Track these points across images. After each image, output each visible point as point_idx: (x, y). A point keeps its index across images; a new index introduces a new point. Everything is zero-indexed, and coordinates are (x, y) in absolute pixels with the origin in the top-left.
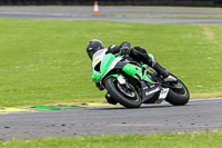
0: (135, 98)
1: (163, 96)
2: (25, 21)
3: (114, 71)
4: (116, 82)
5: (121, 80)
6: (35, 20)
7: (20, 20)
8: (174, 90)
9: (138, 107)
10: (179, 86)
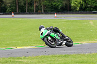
0: (54, 44)
1: (64, 43)
2: (33, 19)
3: (47, 35)
4: (48, 39)
5: (49, 38)
6: (37, 19)
7: (31, 19)
8: (68, 41)
9: (55, 47)
10: (70, 40)
